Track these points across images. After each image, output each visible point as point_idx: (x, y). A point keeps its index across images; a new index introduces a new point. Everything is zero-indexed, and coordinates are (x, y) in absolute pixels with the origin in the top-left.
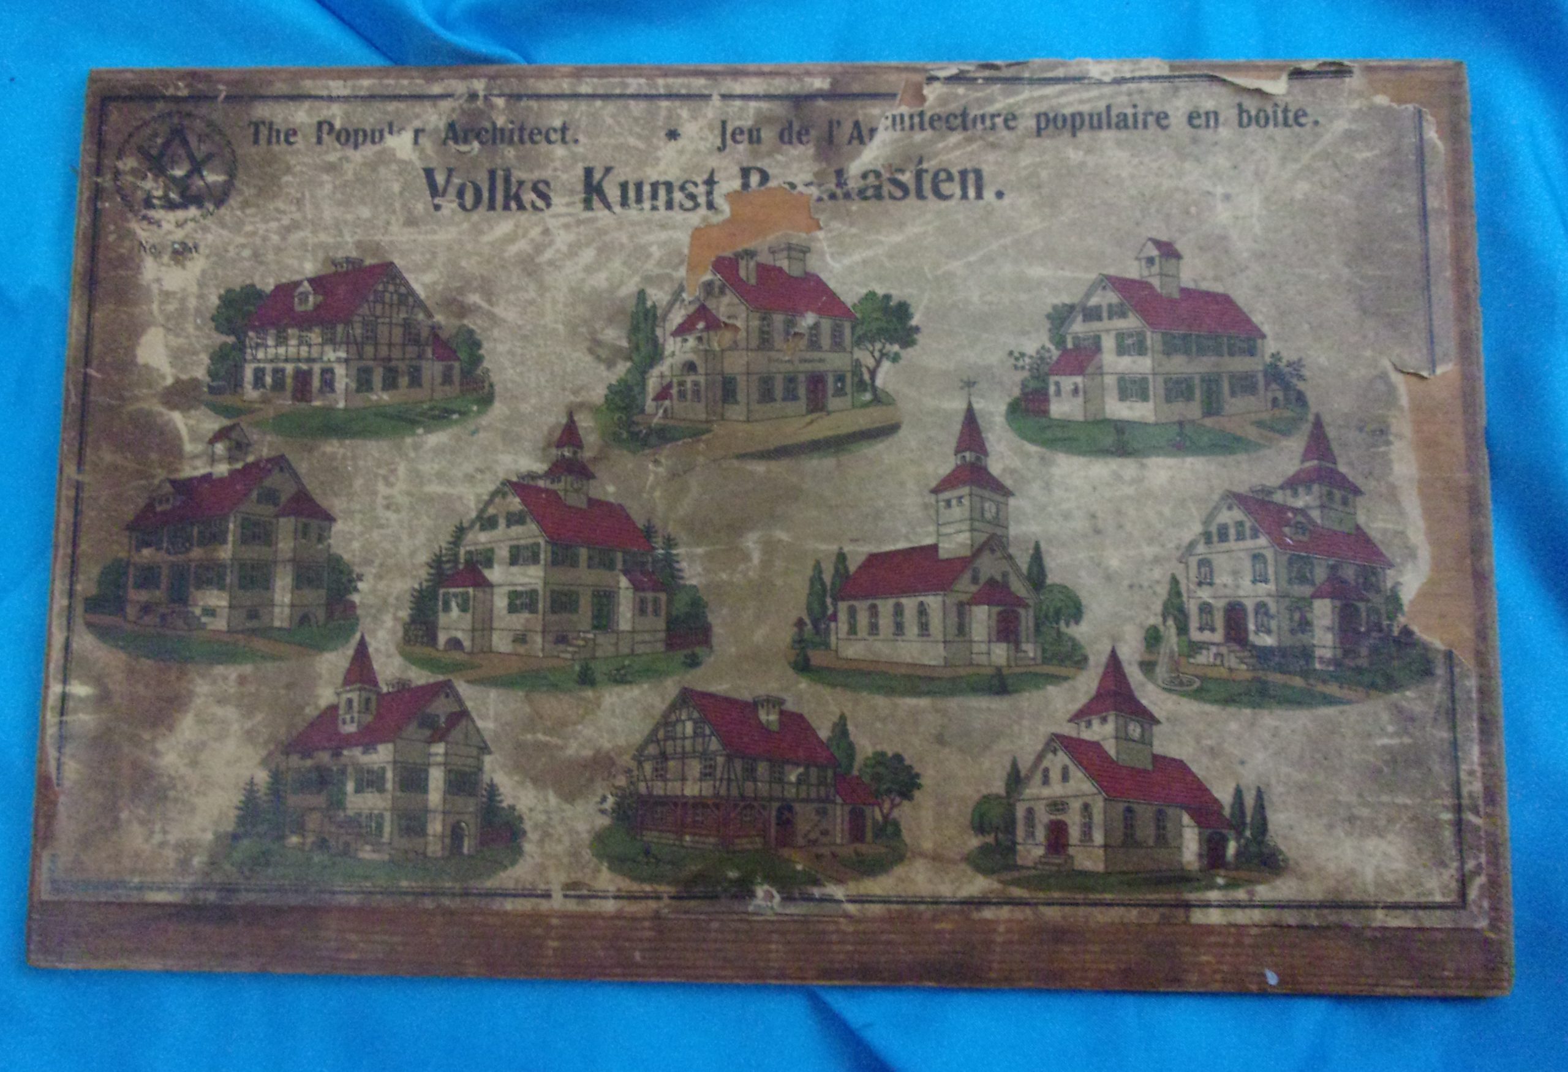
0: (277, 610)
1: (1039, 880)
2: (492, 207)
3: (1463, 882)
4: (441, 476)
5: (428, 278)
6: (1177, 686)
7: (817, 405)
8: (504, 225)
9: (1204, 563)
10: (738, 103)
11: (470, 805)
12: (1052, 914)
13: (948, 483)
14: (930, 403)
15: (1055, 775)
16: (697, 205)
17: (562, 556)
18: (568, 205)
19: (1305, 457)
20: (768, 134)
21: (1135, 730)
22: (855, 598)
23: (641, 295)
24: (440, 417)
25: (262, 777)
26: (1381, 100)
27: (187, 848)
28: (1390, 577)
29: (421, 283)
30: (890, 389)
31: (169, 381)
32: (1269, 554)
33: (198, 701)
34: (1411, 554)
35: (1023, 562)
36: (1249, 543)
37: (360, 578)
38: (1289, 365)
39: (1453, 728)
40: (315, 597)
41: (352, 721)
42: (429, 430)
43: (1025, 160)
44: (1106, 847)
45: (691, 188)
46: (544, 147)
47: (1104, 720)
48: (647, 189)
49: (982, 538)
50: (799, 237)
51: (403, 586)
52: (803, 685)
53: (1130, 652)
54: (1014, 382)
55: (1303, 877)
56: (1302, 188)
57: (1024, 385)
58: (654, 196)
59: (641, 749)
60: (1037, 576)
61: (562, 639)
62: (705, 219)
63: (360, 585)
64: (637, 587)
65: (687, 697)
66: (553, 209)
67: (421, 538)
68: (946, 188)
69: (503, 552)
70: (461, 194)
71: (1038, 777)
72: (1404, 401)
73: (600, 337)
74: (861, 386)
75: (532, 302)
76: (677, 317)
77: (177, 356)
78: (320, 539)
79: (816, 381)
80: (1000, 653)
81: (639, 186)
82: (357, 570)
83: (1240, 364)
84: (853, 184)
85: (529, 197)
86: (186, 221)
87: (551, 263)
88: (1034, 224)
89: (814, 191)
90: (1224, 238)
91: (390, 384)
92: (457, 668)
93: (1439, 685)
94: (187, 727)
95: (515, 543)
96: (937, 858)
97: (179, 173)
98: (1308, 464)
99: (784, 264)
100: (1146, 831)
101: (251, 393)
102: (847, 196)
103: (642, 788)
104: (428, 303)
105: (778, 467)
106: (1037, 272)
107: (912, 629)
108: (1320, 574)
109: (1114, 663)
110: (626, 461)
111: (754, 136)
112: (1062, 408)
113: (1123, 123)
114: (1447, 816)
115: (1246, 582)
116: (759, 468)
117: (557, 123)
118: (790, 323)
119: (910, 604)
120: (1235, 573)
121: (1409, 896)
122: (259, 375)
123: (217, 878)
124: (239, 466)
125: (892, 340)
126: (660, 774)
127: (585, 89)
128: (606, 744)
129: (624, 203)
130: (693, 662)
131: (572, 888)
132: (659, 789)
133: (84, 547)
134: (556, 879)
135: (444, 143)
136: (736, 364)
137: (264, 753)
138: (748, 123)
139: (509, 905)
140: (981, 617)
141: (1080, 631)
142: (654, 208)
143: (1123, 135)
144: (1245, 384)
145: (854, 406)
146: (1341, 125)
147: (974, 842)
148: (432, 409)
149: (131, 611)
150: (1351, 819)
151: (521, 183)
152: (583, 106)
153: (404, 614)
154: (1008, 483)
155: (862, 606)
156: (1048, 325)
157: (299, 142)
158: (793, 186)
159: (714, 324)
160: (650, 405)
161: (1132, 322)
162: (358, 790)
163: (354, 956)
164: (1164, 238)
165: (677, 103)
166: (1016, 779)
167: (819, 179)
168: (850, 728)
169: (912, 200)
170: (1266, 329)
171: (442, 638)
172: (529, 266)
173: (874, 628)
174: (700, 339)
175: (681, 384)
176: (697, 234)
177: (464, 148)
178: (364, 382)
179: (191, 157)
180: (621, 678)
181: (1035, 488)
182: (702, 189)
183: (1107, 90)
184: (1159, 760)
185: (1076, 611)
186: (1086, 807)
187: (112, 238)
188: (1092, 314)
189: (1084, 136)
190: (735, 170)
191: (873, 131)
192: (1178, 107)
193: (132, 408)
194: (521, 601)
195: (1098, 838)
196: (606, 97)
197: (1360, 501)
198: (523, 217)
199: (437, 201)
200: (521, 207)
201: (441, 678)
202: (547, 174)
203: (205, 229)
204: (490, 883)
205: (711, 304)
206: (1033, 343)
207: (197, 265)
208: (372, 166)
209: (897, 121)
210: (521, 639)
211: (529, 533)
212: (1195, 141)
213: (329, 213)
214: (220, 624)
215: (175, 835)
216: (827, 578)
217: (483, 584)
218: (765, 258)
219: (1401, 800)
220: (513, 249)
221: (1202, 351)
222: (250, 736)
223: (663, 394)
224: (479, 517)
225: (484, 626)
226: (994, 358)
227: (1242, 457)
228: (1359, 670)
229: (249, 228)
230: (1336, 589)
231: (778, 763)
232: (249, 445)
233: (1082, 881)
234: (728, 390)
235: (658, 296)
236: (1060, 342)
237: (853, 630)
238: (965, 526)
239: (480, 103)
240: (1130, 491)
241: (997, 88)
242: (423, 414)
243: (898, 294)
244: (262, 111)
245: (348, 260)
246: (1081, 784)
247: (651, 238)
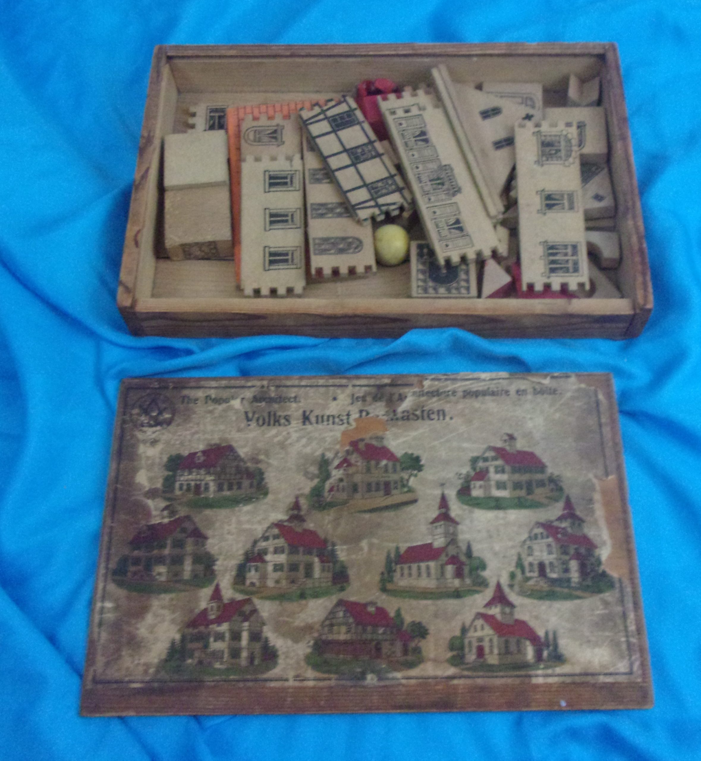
0: (185, 573)
1: (473, 669)
2: (269, 425)
3: (631, 665)
4: (248, 522)
5: (245, 450)
6: (522, 593)
7: (387, 493)
8: (273, 431)
9: (529, 548)
10: (358, 388)
11: (257, 646)
12: (480, 681)
13: (436, 520)
14: (429, 492)
15: (479, 627)
16: (343, 424)
17: (293, 550)
18: (297, 423)
19: (564, 509)
20: (369, 399)
21: (507, 610)
22: (402, 563)
23: (323, 455)
24: (248, 500)
25: (178, 637)
26: (583, 386)
27: (147, 666)
28: (597, 552)
29: (242, 452)
30: (414, 486)
31: (147, 489)
32: (553, 544)
33: (154, 608)
34: (604, 543)
35: (464, 548)
36: (545, 540)
37: (217, 560)
38: (558, 476)
39: (623, 606)
40: (200, 568)
41: (213, 614)
42: (245, 505)
43: (460, 406)
44: (499, 654)
45: (341, 418)
46: (288, 404)
47: (496, 607)
48: (325, 418)
49: (449, 539)
50: (380, 434)
51: (234, 563)
52: (384, 596)
53: (504, 580)
54: (459, 484)
55: (573, 664)
56: (557, 415)
57: (462, 484)
58: (328, 420)
59: (324, 622)
60: (469, 553)
61: (293, 582)
62: (346, 428)
63: (218, 563)
64: (322, 561)
65: (341, 603)
66: (292, 425)
67: (240, 545)
68: (432, 416)
69: (271, 549)
70: (258, 420)
71: (472, 629)
72: (598, 488)
73: (308, 470)
74: (404, 486)
75: (283, 458)
76: (336, 462)
77: (151, 480)
78: (203, 545)
79: (387, 484)
80: (457, 582)
81: (322, 417)
82: (216, 557)
83: (539, 476)
84: (399, 415)
85: (283, 421)
86: (156, 431)
87: (290, 444)
88: (463, 428)
89: (385, 418)
90: (531, 433)
91: (230, 488)
92: (252, 593)
93: (617, 590)
94: (149, 618)
95: (276, 546)
96: (435, 661)
97: (154, 414)
98: (566, 512)
99: (374, 443)
100: (513, 647)
101: (178, 492)
102: (397, 419)
103: (324, 637)
104: (246, 459)
105: (374, 516)
106: (465, 445)
107: (424, 574)
108: (572, 551)
109: (499, 586)
110: (317, 515)
111: (363, 399)
112: (477, 492)
113: (493, 394)
114: (623, 639)
115: (545, 554)
116: (367, 516)
117: (293, 395)
118: (378, 464)
119: (423, 565)
120: (541, 551)
121: (612, 670)
122: (181, 486)
123: (159, 677)
124: (172, 519)
125: (415, 469)
126: (331, 632)
127: (303, 383)
128: (310, 621)
129: (317, 423)
130: (342, 589)
131: (297, 677)
132: (330, 637)
133: (113, 551)
134: (291, 674)
135: (252, 402)
136: (358, 478)
137: (178, 627)
138: (361, 394)
139: (273, 684)
140: (450, 569)
141: (486, 574)
142: (328, 424)
143: (494, 398)
144: (541, 484)
145: (401, 493)
146: (569, 394)
147: (450, 654)
148: (246, 497)
149: (129, 574)
150: (589, 641)
151: (280, 416)
152: (303, 389)
153: (234, 573)
154: (457, 519)
155: (406, 566)
156: (469, 464)
157: (199, 402)
158: (378, 416)
159: (350, 465)
160: (326, 494)
161: (499, 462)
162: (215, 641)
163: (211, 707)
164: (510, 432)
165: (336, 388)
166: (464, 630)
167: (387, 413)
168: (403, 613)
169: (420, 421)
170: (547, 464)
171: (248, 582)
172: (282, 445)
173: (410, 575)
174: (345, 470)
175: (338, 486)
176: (344, 433)
177: (259, 404)
178: (220, 488)
179: (159, 409)
180: (316, 596)
181: (467, 522)
182: (345, 418)
183: (488, 383)
184: (517, 621)
185: (483, 566)
186: (491, 640)
187: (128, 438)
188: (486, 460)
189: (480, 398)
190: (357, 410)
191: (406, 397)
192: (513, 389)
193: (133, 498)
194: (278, 568)
195: (496, 651)
196: (310, 386)
197: (585, 525)
198: (281, 428)
199: (249, 423)
200: (280, 425)
201: (247, 597)
202: (289, 413)
203: (163, 434)
204: (266, 676)
205: (349, 457)
206: (466, 470)
207: (159, 447)
208: (225, 411)
209: (414, 393)
210: (277, 582)
211: (281, 542)
212: (519, 400)
213: (209, 428)
214: (163, 579)
215: (142, 661)
216: (392, 555)
217: (263, 561)
218: (367, 441)
219: (607, 634)
220: (276, 440)
221: (526, 472)
222: (173, 621)
223: (331, 490)
224: (262, 537)
225: (264, 577)
226: (451, 475)
227: (541, 509)
228: (588, 586)
229: (179, 433)
230: (578, 556)
231: (376, 626)
232: (177, 511)
233: (491, 668)
234: (355, 488)
235: (329, 455)
236: (474, 469)
237: (402, 575)
238: (443, 536)
239: (265, 389)
240: (502, 522)
241: (449, 382)
242: (242, 498)
243: (416, 453)
244: (186, 392)
245: (215, 445)
246: (488, 631)
247: (326, 435)
